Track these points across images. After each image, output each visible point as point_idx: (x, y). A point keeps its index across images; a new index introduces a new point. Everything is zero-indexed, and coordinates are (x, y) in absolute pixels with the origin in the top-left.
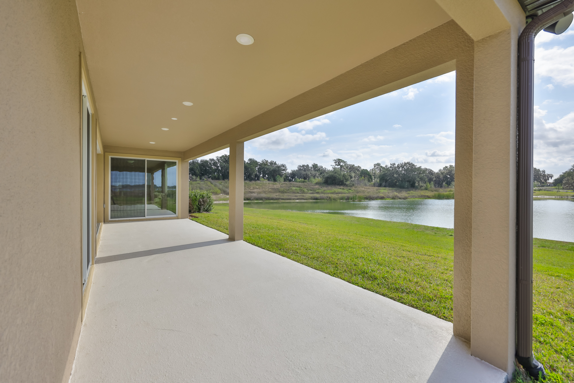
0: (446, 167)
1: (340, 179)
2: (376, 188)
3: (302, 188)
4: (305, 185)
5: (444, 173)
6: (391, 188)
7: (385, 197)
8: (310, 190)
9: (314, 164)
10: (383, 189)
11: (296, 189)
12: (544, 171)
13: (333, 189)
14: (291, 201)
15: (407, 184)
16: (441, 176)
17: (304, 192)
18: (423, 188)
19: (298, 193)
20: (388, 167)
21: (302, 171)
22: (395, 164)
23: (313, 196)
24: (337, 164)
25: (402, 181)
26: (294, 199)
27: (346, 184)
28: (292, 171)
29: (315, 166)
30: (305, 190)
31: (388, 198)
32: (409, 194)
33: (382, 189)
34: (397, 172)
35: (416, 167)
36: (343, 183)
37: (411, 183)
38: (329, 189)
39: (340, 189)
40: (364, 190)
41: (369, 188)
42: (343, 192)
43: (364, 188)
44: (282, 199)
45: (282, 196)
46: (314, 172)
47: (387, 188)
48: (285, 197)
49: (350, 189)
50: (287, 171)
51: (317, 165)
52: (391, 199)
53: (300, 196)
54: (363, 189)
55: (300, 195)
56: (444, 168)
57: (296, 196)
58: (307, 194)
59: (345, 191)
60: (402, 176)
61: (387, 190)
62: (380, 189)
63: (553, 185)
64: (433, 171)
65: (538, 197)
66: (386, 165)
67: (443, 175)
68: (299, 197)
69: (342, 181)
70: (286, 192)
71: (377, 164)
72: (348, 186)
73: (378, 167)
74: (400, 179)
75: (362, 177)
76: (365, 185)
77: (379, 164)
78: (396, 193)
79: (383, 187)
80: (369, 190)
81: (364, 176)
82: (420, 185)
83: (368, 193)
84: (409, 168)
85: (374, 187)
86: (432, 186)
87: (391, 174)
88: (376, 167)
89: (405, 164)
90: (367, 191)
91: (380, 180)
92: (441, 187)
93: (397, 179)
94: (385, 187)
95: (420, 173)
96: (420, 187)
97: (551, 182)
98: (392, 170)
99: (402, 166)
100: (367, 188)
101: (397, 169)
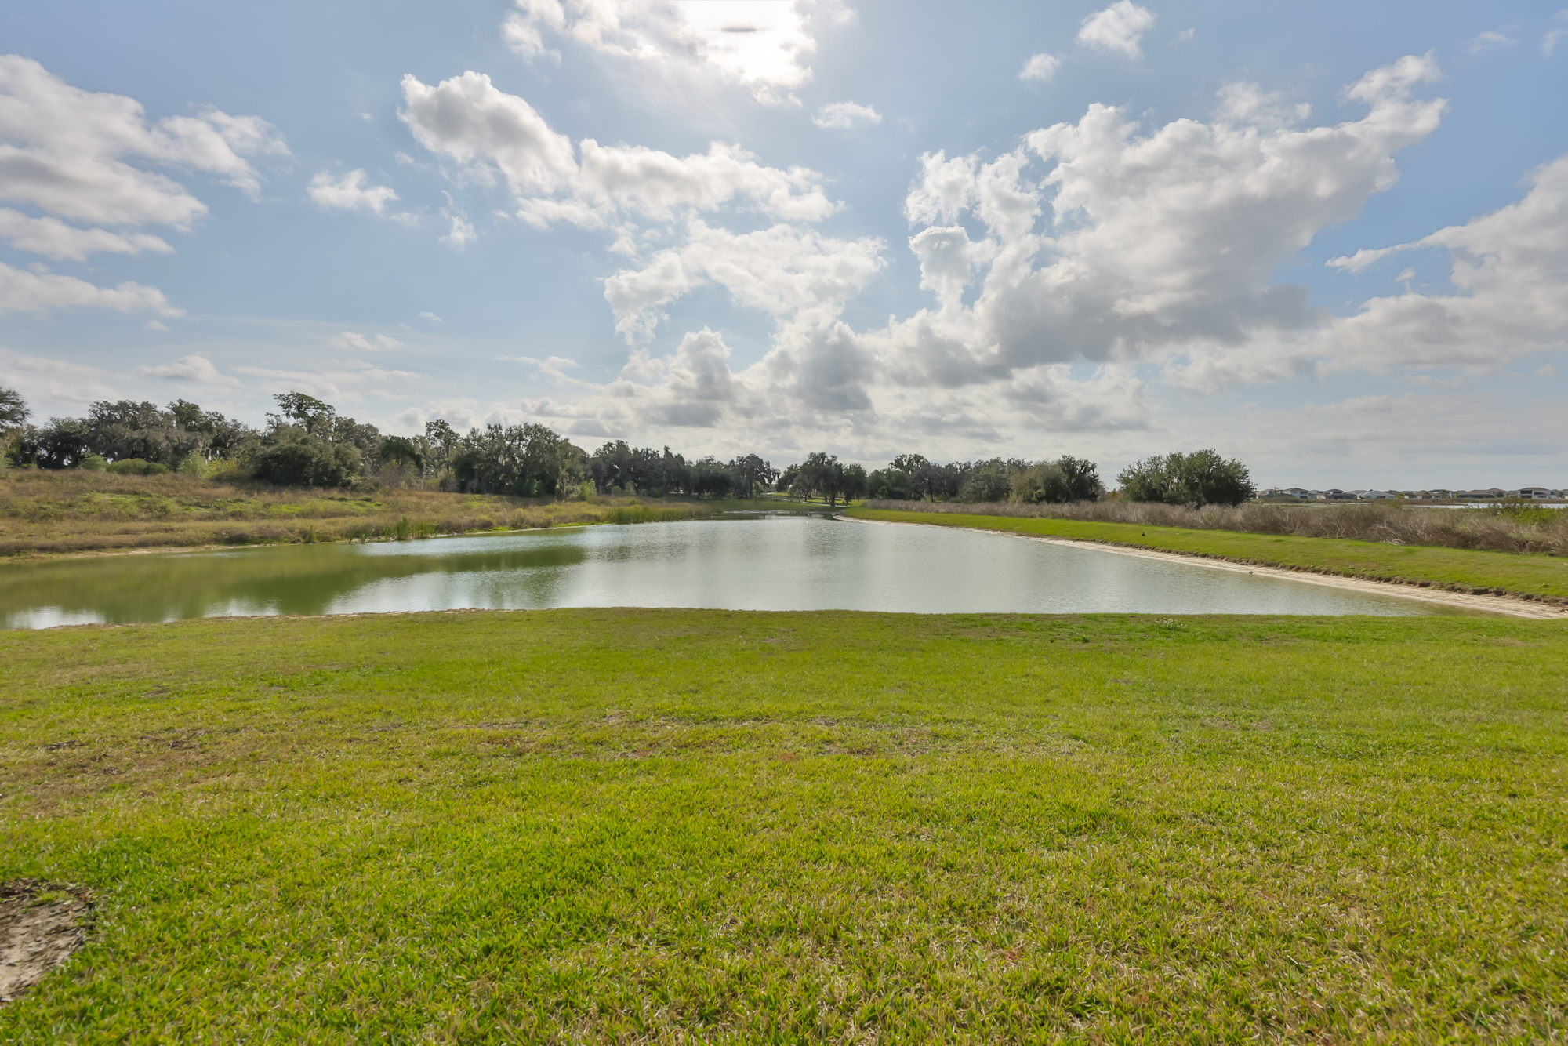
0: (610, 445)
1: (326, 466)
2: (453, 496)
3: (155, 499)
4: (163, 485)
6: (496, 497)
7: (494, 521)
8: (198, 505)
9: (181, 402)
10: (477, 500)
11: (114, 504)
13: (305, 498)
14: (103, 554)
15: (536, 486)
16: (604, 467)
17: (164, 513)
18: (574, 495)
19: (134, 518)
20: (479, 434)
21: (120, 426)
22: (500, 428)
23: (222, 529)
24: (293, 410)
25: (522, 476)
26: (118, 546)
27: (349, 482)
28: (56, 422)
29: (185, 413)
30: (171, 504)
32: (549, 512)
33: (473, 500)
34: (509, 451)
35: (557, 439)
36: (340, 478)
37: (547, 482)
38: (285, 499)
39: (331, 499)
40: (419, 503)
41: (432, 497)
42: (346, 509)
43: (416, 496)
44: (43, 549)
45: (37, 533)
46: (181, 436)
47: (487, 497)
48: (59, 540)
49: (368, 500)
50: (29, 421)
51: (196, 407)
52: (510, 529)
53: (149, 531)
54: (415, 499)
55: (147, 525)
56: (605, 446)
57: (126, 532)
58: (182, 520)
59: (351, 505)
60: (521, 462)
61: (489, 502)
62: (467, 499)
63: (775, 490)
64: (585, 453)
66: (474, 430)
68: (145, 536)
69: (334, 472)
70: (60, 518)
71: (437, 424)
72: (358, 488)
73: (441, 433)
74: (515, 469)
75: (389, 460)
76: (410, 486)
77: (442, 425)
78: (521, 510)
79: (473, 492)
80: (434, 503)
81: (397, 458)
82: (566, 488)
83: (435, 510)
84: (539, 442)
85: (447, 494)
86: (594, 491)
87: (489, 455)
88: (433, 433)
89: (528, 428)
90: (426, 505)
91: (459, 474)
92: (608, 492)
93: (507, 469)
94: (478, 492)
95: (566, 457)
96: (569, 492)
97: (774, 483)
98: (493, 443)
99: (520, 435)
100: (427, 497)
101: (508, 443)
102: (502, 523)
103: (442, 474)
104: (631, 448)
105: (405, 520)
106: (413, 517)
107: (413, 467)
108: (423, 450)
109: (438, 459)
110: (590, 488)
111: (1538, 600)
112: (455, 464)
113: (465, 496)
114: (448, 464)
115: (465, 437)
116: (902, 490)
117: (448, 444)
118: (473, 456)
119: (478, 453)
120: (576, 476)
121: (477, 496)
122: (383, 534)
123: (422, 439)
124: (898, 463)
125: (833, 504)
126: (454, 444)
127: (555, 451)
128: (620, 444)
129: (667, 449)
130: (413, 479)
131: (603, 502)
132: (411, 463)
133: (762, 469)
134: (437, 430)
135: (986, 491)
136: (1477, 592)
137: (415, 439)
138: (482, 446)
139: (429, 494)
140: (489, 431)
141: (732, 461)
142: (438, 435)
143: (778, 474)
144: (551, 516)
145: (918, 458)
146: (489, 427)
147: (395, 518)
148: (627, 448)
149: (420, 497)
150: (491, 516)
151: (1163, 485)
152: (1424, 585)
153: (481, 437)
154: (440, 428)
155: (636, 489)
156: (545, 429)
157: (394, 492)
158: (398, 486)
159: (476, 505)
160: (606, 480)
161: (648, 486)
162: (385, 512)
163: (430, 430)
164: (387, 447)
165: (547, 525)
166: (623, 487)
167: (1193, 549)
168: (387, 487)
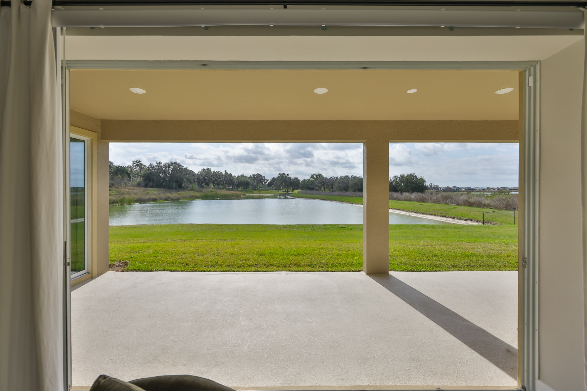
0: (204, 169)
2: (142, 189)
5: (203, 174)
6: (159, 189)
7: (158, 198)
10: (152, 190)
12: (264, 177)
15: (175, 185)
16: (201, 178)
18: (189, 188)
20: (153, 165)
22: (161, 163)
25: (169, 181)
31: (160, 199)
32: (179, 194)
33: (150, 190)
34: (164, 172)
35: (183, 168)
37: (179, 184)
40: (129, 192)
41: (134, 189)
43: (128, 188)
47: (155, 189)
52: (164, 201)
54: (127, 190)
56: (202, 170)
60: (169, 176)
61: (156, 191)
62: (148, 190)
63: (267, 186)
64: (194, 173)
65: (264, 195)
66: (151, 164)
67: (202, 176)
71: (137, 161)
73: (138, 165)
74: (167, 179)
75: (118, 175)
76: (126, 185)
77: (138, 161)
78: (168, 194)
79: (150, 187)
80: (135, 191)
81: (121, 174)
82: (186, 185)
83: (135, 194)
84: (176, 169)
85: (140, 188)
86: (197, 187)
87: (157, 173)
88: (135, 165)
89: (172, 163)
90: (132, 192)
91: (145, 180)
92: (203, 187)
93: (164, 179)
94: (152, 187)
95: (186, 174)
96: (187, 187)
97: (266, 184)
98: (158, 169)
99: (169, 166)
100: (132, 189)
101: (164, 169)
102: (161, 199)
103: (138, 180)
104: (212, 171)
105: (123, 197)
106: (127, 197)
107: (127, 178)
108: (131, 171)
109: (137, 174)
110: (195, 186)
111: (480, 222)
112: (143, 176)
113: (147, 188)
114: (141, 176)
115: (148, 166)
116: (313, 187)
117: (141, 169)
118: (151, 174)
119: (153, 172)
120: (190, 181)
121: (152, 189)
122: (115, 203)
123: (131, 167)
124: (313, 177)
125: (288, 192)
126: (143, 169)
127: (182, 172)
128: (208, 169)
129: (225, 171)
130: (127, 182)
131: (200, 191)
132: (127, 176)
133: (262, 179)
134: (137, 163)
135: (343, 187)
136: (466, 220)
137: (128, 167)
138: (154, 170)
139: (133, 188)
140: (157, 164)
141: (251, 176)
142: (137, 165)
143: (268, 181)
144: (180, 196)
145: (320, 175)
146: (157, 163)
147: (120, 197)
148: (210, 171)
149: (129, 189)
150: (157, 196)
151: (397, 186)
152: (454, 218)
153: (153, 166)
154: (138, 163)
155: (214, 186)
156: (178, 164)
157: (120, 187)
158: (121, 185)
159: (151, 192)
160: (202, 182)
161: (218, 184)
162: (116, 195)
163: (134, 164)
164: (117, 170)
165: (178, 199)
166: (208, 185)
167: (396, 208)
168: (117, 185)
